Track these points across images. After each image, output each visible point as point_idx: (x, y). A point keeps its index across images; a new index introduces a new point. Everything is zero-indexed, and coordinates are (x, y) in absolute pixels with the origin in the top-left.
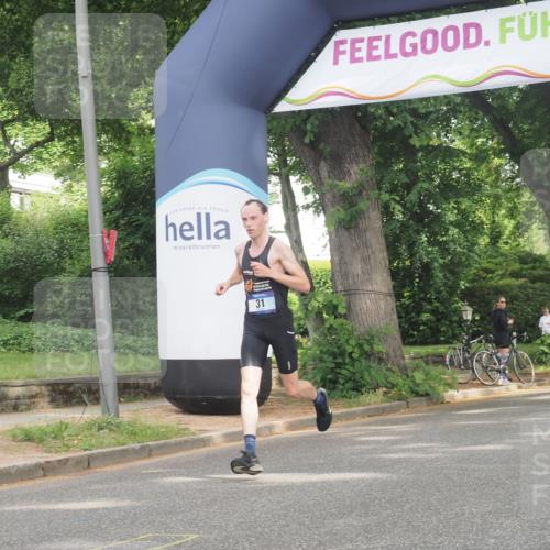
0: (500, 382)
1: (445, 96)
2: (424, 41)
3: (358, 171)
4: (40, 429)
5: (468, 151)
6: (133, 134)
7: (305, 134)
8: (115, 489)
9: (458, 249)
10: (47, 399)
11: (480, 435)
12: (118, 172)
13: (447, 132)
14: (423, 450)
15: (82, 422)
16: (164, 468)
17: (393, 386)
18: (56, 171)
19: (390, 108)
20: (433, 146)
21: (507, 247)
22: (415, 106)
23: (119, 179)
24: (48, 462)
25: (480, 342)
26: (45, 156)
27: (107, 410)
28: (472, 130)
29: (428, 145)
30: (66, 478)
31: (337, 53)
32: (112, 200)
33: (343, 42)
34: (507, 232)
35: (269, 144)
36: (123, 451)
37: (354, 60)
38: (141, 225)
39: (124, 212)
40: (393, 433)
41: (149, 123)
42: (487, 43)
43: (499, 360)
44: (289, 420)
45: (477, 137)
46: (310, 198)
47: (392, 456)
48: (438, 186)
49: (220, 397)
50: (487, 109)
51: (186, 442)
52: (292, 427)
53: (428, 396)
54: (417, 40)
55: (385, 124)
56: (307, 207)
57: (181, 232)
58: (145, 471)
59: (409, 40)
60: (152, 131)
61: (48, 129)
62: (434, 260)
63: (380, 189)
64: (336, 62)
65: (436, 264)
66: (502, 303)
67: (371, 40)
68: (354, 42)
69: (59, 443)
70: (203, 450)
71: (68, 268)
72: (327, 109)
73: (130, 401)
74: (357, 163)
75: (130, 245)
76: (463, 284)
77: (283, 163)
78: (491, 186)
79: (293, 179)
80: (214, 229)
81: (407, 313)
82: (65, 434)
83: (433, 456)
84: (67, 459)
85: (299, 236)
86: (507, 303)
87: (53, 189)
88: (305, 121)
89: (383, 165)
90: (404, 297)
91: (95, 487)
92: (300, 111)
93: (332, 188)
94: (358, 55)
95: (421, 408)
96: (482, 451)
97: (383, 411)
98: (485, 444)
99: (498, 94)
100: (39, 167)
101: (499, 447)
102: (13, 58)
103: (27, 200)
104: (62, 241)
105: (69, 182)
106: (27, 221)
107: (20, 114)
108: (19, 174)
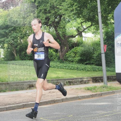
4: (91, 88)
6: (109, 24)
8: (107, 100)
10: (92, 81)
15: (99, 86)
18: (92, 32)
23: (106, 34)
24: (93, 94)
26: (90, 29)
27: (105, 83)
30: (97, 98)
32: (105, 39)
36: (109, 92)
38: (111, 44)
39: (107, 41)
41: (112, 21)
61: (91, 24)
69: (95, 91)
71: (95, 53)
75: (109, 48)
82: (96, 89)
84: (97, 94)
87: (92, 36)
91: (103, 100)
100: (89, 32)
102: (83, 9)
103: (86, 39)
104: (94, 47)
105: (95, 35)
106: (87, 43)
107: (85, 20)
108: (85, 33)
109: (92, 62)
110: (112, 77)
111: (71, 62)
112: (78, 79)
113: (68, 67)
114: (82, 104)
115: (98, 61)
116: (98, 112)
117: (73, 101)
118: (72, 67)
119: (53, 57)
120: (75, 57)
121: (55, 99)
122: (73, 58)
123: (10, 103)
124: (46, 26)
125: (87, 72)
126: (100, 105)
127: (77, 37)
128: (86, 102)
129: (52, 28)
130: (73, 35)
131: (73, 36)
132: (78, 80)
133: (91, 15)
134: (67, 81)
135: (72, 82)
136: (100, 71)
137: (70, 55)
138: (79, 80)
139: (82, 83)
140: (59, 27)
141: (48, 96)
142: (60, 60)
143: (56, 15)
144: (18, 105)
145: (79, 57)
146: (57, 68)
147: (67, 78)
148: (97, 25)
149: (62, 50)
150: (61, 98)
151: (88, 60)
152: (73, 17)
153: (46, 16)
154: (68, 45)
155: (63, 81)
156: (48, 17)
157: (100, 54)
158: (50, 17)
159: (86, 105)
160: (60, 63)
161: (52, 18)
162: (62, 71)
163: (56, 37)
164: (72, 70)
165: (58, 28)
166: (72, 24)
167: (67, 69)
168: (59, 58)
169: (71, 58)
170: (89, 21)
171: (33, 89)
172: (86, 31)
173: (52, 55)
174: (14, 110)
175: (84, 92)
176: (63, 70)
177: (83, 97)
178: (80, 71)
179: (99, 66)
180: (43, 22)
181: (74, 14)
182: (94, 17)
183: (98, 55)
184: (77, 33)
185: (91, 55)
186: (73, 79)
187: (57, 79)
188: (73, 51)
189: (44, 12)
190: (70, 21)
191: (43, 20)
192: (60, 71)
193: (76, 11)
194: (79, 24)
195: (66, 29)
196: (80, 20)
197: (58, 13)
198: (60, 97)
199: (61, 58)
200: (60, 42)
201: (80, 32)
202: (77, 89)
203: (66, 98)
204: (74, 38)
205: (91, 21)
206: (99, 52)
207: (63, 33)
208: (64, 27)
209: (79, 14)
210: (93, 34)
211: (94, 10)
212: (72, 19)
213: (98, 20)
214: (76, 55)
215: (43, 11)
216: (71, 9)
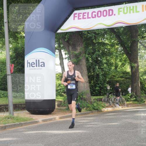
0: (117, 106)
1: (103, 29)
2: (98, 14)
3: (79, 49)
5: (109, 44)
6: (19, 38)
7: (65, 38)
8: (12, 135)
9: (106, 70)
11: (111, 120)
12: (15, 48)
13: (104, 38)
14: (96, 124)
15: (4, 117)
16: (25, 129)
17: (88, 107)
19: (89, 32)
20: (100, 42)
21: (119, 70)
22: (95, 31)
23: (15, 50)
25: (112, 95)
27: (10, 113)
28: (110, 38)
29: (99, 42)
31: (74, 17)
32: (13, 56)
33: (76, 14)
34: (119, 66)
35: (56, 41)
36: (15, 124)
37: (79, 19)
38: (21, 62)
39: (16, 59)
40: (88, 120)
41: (23, 35)
42: (115, 15)
43: (117, 100)
44: (60, 116)
45: (112, 40)
46: (67, 56)
47: (88, 126)
48: (101, 53)
49: (41, 110)
50: (115, 32)
51: (32, 122)
52: (61, 118)
53: (98, 110)
54: (96, 14)
55: (87, 36)
56: (66, 58)
57: (32, 65)
58: (20, 130)
59: (94, 14)
60: (24, 37)
62: (100, 73)
63: (85, 54)
64: (74, 19)
65: (100, 74)
66: (118, 85)
67: (84, 13)
68: (79, 14)
70: (36, 124)
72: (71, 32)
73: (17, 111)
74: (80, 47)
75: (18, 68)
76: (107, 80)
77: (59, 46)
78: (115, 53)
79: (62, 51)
80: (40, 64)
81: (92, 87)
83: (98, 126)
85: (64, 66)
86: (119, 85)
88: (65, 35)
89: (86, 47)
90: (91, 83)
91: (7, 134)
92: (64, 32)
93: (73, 53)
94: (80, 17)
95: (96, 113)
96: (112, 125)
97: (85, 114)
98: (113, 123)
99: (117, 28)
101: (116, 124)
105: (1, 51)
110: (20, 106)
115: (4, 84)
148: (3, 38)
183: (4, 77)
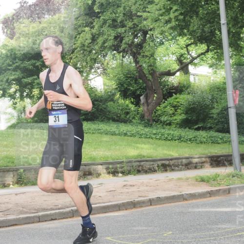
4: (208, 177)
10: (209, 164)
15: (225, 174)
18: (209, 65)
24: (212, 191)
26: (205, 59)
27: (236, 168)
30: (220, 198)
61: (206, 48)
69: (216, 182)
71: (216, 107)
82: (218, 179)
84: (220, 190)
87: (208, 73)
91: (233, 202)
100: (202, 64)
102: (191, 17)
103: (197, 78)
104: (213, 95)
105: (215, 70)
106: (198, 87)
107: (194, 41)
108: (193, 67)
109: (209, 125)
111: (167, 125)
112: (182, 158)
113: (160, 135)
114: (190, 210)
115: (222, 122)
116: (224, 226)
117: (172, 204)
118: (168, 135)
119: (131, 114)
120: (175, 115)
121: (136, 200)
122: (171, 117)
123: (45, 207)
124: (115, 52)
125: (200, 145)
126: (226, 213)
127: (178, 74)
128: (198, 206)
129: (127, 57)
130: (169, 71)
131: (170, 73)
132: (182, 162)
133: (206, 29)
134: (160, 163)
135: (169, 165)
136: (226, 142)
137: (165, 112)
138: (184, 160)
139: (189, 167)
140: (142, 54)
141: (121, 193)
142: (144, 120)
143: (135, 31)
144: (61, 210)
145: (183, 115)
146: (139, 136)
147: (159, 158)
148: (219, 49)
149: (149, 101)
150: (148, 198)
151: (201, 122)
152: (170, 34)
153: (115, 32)
154: (161, 91)
155: (152, 163)
156: (120, 35)
157: (226, 109)
158: (123, 35)
159: (199, 212)
160: (145, 126)
161: (128, 36)
162: (149, 142)
163: (137, 74)
164: (169, 140)
165: (141, 56)
166: (167, 49)
167: (160, 139)
168: (142, 117)
169: (166, 117)
170: (202, 43)
171: (92, 178)
172: (196, 61)
173: (129, 111)
174: (55, 221)
175: (193, 185)
176: (150, 140)
177: (193, 196)
178: (185, 143)
179: (224, 133)
180: (110, 44)
181: (172, 28)
182: (212, 33)
183: (222, 111)
184: (178, 67)
185: (207, 110)
186: (171, 160)
187: (139, 159)
188: (171, 102)
189: (112, 24)
190: (163, 42)
191: (110, 40)
192: (144, 143)
193: (177, 23)
194: (182, 49)
195: (155, 59)
196: (185, 41)
197: (140, 26)
198: (145, 196)
199: (146, 117)
200: (145, 85)
201: (183, 65)
202: (180, 179)
203: (158, 198)
204: (172, 77)
205: (206, 42)
206: (224, 105)
207: (151, 66)
208: (152, 55)
209: (182, 29)
210: (212, 68)
211: (212, 20)
212: (167, 37)
213: (221, 40)
214: (176, 110)
215: (110, 22)
216: (167, 18)
